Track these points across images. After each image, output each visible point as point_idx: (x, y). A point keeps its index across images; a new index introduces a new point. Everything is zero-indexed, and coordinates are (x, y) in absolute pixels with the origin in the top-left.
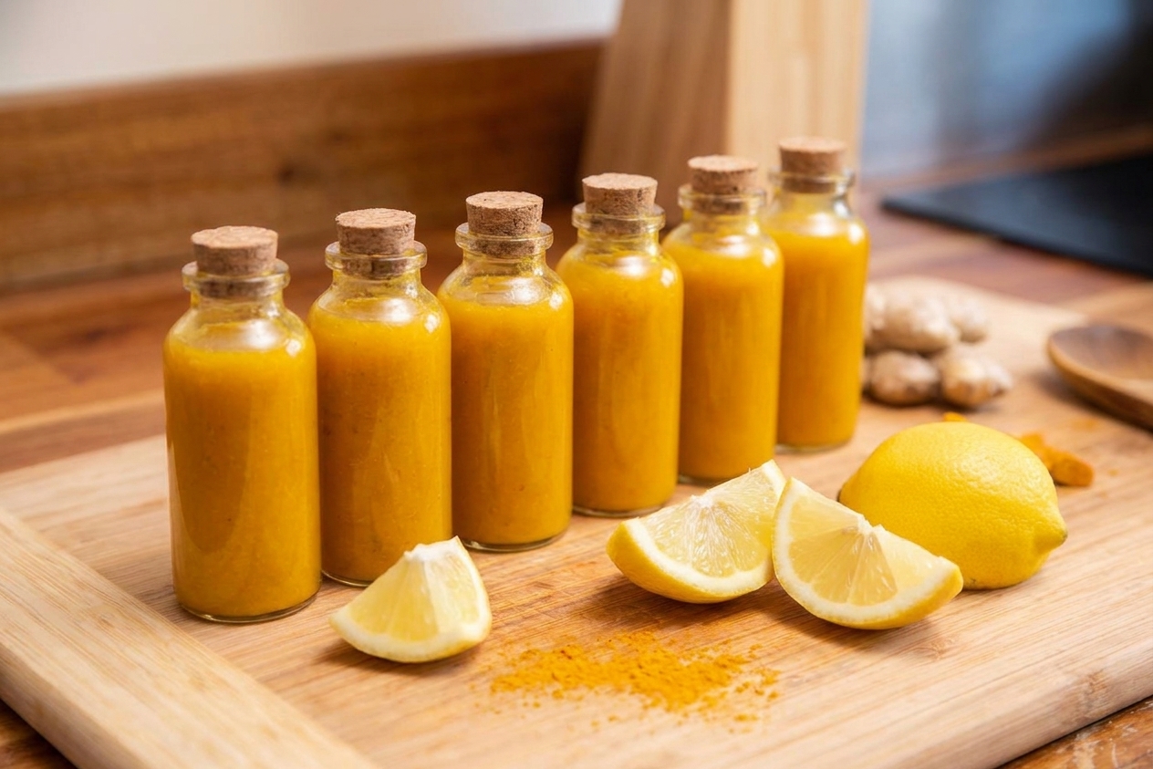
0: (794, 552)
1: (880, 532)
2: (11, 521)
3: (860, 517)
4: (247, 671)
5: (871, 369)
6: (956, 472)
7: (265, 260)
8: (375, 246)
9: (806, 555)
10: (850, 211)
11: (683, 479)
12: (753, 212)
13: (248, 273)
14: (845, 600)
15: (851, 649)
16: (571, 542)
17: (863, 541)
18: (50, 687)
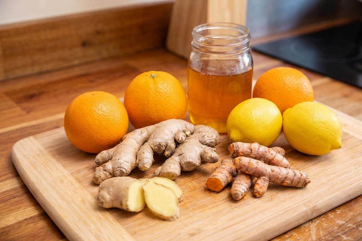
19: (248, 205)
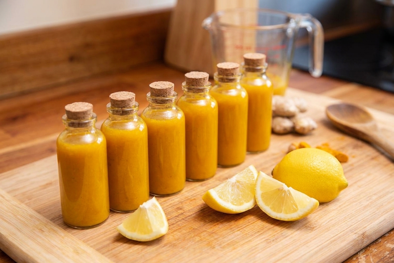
0: (263, 196)
1: (291, 189)
2: (3, 193)
3: (284, 184)
4: (91, 247)
5: (273, 123)
6: (312, 166)
7: (89, 114)
8: (124, 105)
9: (267, 197)
10: (267, 77)
11: (219, 166)
12: (238, 81)
13: (84, 119)
14: (281, 212)
15: (284, 229)
16: (186, 191)
17: (285, 193)
18: (28, 256)
19: (286, 237)
